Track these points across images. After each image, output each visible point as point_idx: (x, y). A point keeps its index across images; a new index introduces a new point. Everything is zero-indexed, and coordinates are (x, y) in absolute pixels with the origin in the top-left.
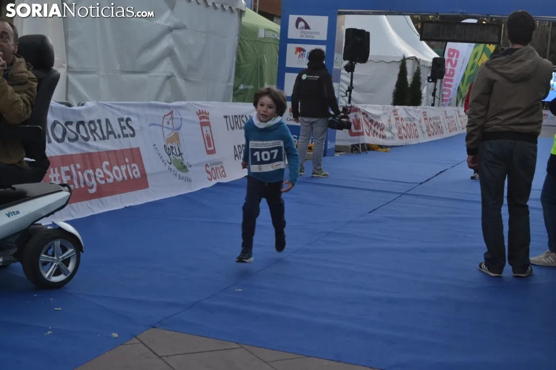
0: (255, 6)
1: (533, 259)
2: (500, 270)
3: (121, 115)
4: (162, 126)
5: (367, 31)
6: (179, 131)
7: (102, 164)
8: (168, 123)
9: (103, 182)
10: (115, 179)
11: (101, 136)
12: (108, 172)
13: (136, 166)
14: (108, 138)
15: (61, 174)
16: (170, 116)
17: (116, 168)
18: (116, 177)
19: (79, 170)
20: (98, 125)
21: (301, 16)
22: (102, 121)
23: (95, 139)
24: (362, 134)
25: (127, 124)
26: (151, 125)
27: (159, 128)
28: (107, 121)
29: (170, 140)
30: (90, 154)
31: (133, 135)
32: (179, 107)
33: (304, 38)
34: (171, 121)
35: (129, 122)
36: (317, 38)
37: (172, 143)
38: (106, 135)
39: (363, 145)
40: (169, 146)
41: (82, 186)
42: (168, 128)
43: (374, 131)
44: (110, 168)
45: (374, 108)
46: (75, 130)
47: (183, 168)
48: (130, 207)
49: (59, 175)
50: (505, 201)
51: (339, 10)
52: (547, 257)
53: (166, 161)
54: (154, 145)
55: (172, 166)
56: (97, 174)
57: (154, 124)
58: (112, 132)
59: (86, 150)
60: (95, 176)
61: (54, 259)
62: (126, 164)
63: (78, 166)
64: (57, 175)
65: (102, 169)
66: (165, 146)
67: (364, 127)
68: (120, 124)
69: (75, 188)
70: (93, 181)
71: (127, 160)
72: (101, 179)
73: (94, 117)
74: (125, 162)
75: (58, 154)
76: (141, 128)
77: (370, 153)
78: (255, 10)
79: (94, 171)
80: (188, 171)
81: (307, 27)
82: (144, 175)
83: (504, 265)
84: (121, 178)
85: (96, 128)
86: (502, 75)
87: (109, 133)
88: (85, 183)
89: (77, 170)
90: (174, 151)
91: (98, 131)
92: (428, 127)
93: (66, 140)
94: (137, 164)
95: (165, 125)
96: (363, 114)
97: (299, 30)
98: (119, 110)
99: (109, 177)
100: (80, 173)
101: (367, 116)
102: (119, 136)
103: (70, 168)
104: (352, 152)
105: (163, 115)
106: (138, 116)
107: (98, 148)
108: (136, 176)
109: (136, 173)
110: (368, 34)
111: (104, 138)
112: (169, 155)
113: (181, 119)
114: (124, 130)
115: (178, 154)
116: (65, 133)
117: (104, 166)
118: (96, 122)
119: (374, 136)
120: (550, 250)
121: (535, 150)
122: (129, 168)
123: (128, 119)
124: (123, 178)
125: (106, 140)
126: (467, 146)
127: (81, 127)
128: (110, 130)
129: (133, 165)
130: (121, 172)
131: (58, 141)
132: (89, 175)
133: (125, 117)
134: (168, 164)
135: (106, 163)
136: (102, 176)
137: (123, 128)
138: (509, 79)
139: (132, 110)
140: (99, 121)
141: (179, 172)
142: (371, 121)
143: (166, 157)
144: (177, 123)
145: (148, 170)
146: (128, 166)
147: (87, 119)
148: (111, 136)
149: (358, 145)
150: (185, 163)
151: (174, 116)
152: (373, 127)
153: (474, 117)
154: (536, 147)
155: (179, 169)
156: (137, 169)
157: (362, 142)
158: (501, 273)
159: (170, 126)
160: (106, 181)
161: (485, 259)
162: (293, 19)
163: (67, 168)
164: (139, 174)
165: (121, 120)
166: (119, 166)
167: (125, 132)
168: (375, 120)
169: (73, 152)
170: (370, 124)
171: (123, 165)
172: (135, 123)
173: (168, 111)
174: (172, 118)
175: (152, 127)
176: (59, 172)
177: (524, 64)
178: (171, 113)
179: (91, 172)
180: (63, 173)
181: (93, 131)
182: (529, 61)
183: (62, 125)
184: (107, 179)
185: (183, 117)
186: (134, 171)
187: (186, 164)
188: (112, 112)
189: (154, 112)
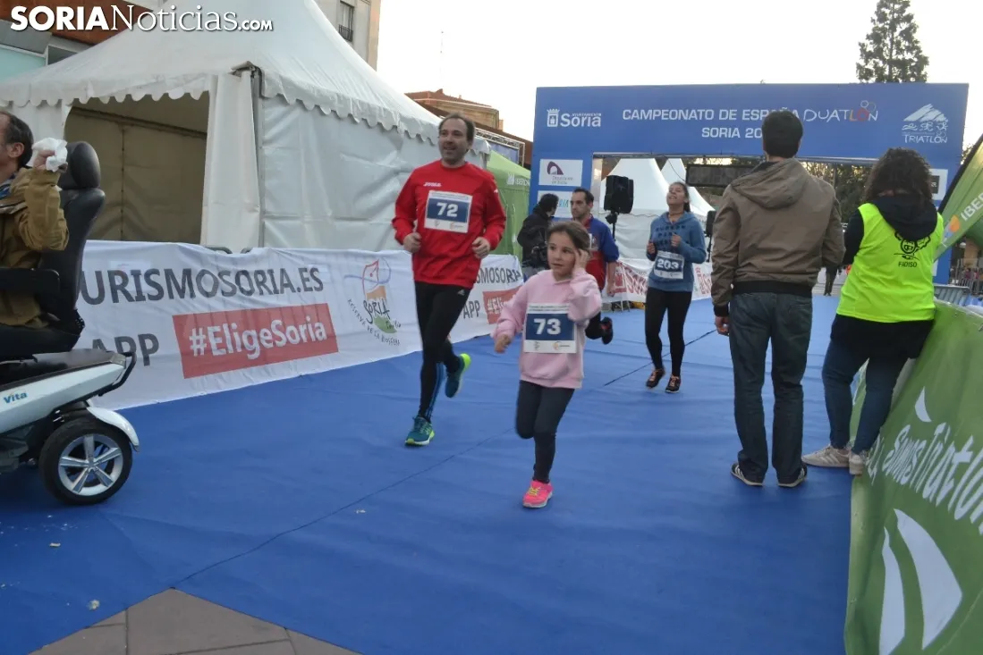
0: (521, 159)
1: (807, 456)
2: (760, 477)
3: (303, 265)
4: (363, 279)
5: (630, 178)
6: (385, 285)
7: (270, 323)
8: (371, 275)
9: (271, 345)
10: (288, 342)
11: (272, 289)
12: (278, 333)
13: (322, 326)
14: (282, 292)
15: (207, 335)
16: (375, 266)
17: (291, 328)
18: (290, 338)
19: (235, 331)
20: (268, 276)
21: (554, 161)
22: (274, 271)
23: (262, 293)
24: (625, 290)
25: (312, 275)
26: (346, 277)
27: (359, 282)
28: (283, 271)
29: (372, 295)
30: (254, 311)
31: (320, 289)
32: (388, 256)
33: (556, 184)
34: (375, 273)
35: (315, 274)
36: (570, 184)
37: (375, 299)
38: (279, 287)
39: (625, 303)
40: (370, 302)
41: (239, 350)
42: (371, 281)
43: (639, 288)
44: (283, 329)
45: (638, 263)
46: (233, 282)
47: (389, 328)
48: (307, 376)
49: (204, 337)
50: (768, 380)
51: (595, 153)
52: (828, 454)
53: (365, 320)
54: (350, 301)
55: (374, 326)
56: (262, 336)
57: (351, 276)
58: (289, 285)
59: (249, 306)
60: (259, 338)
61: (84, 464)
62: (307, 323)
63: (234, 326)
64: (202, 337)
65: (270, 329)
66: (365, 302)
67: (627, 283)
68: (302, 276)
69: (227, 352)
70: (256, 344)
71: (308, 319)
72: (268, 342)
73: (264, 267)
74: (305, 320)
75: (206, 310)
76: (333, 281)
77: (633, 311)
78: (520, 164)
79: (258, 332)
80: (395, 331)
81: (560, 172)
82: (332, 337)
83: (765, 469)
84: (297, 340)
85: (265, 279)
86: (752, 200)
87: (284, 285)
88: (243, 347)
89: (231, 331)
90: (377, 308)
91: (269, 283)
92: (701, 284)
93: (219, 294)
94: (323, 323)
95: (367, 276)
96: (626, 268)
97: (551, 176)
98: (302, 258)
99: (280, 339)
100: (236, 335)
101: (631, 271)
102: (299, 290)
103: (222, 329)
104: (613, 310)
105: (364, 265)
106: (329, 266)
107: (266, 304)
108: (320, 338)
109: (321, 334)
110: (632, 182)
111: (276, 292)
112: (370, 312)
113: (390, 270)
114: (307, 283)
115: (383, 311)
116: (216, 285)
117: (273, 326)
118: (266, 272)
119: (638, 293)
120: (832, 444)
121: (810, 307)
122: (310, 329)
123: (313, 270)
124: (301, 340)
125: (280, 295)
126: (714, 304)
127: (243, 278)
128: (285, 282)
129: (317, 325)
130: (299, 332)
131: (207, 295)
132: (250, 338)
133: (310, 267)
134: (367, 324)
135: (278, 322)
136: (270, 338)
137: (304, 280)
138: (763, 206)
139: (321, 258)
140: (271, 272)
141: (381, 333)
142: (635, 276)
143: (365, 315)
144: (383, 275)
145: (337, 331)
146: (310, 326)
147: (251, 269)
148: (287, 290)
149: (619, 303)
150: (392, 322)
151: (380, 267)
152: (637, 283)
153: (721, 261)
154: (811, 302)
155: (382, 329)
156: (323, 330)
157: (624, 299)
158: (761, 481)
159: (374, 278)
160: (274, 344)
161: (739, 460)
162: (544, 163)
163: (217, 329)
164: (324, 335)
165: (302, 270)
166: (297, 327)
167: (308, 284)
168: (640, 275)
169: (230, 309)
170: (633, 280)
171: (303, 324)
172: (323, 274)
173: (371, 261)
174: (377, 269)
175: (348, 280)
176: (205, 332)
177: (783, 183)
178: (377, 263)
179: (253, 333)
180: (211, 334)
181: (260, 284)
182: (792, 179)
183: (212, 275)
184: (277, 342)
185: (392, 268)
186: (317, 332)
187: (392, 324)
188: (292, 261)
189: (352, 262)
